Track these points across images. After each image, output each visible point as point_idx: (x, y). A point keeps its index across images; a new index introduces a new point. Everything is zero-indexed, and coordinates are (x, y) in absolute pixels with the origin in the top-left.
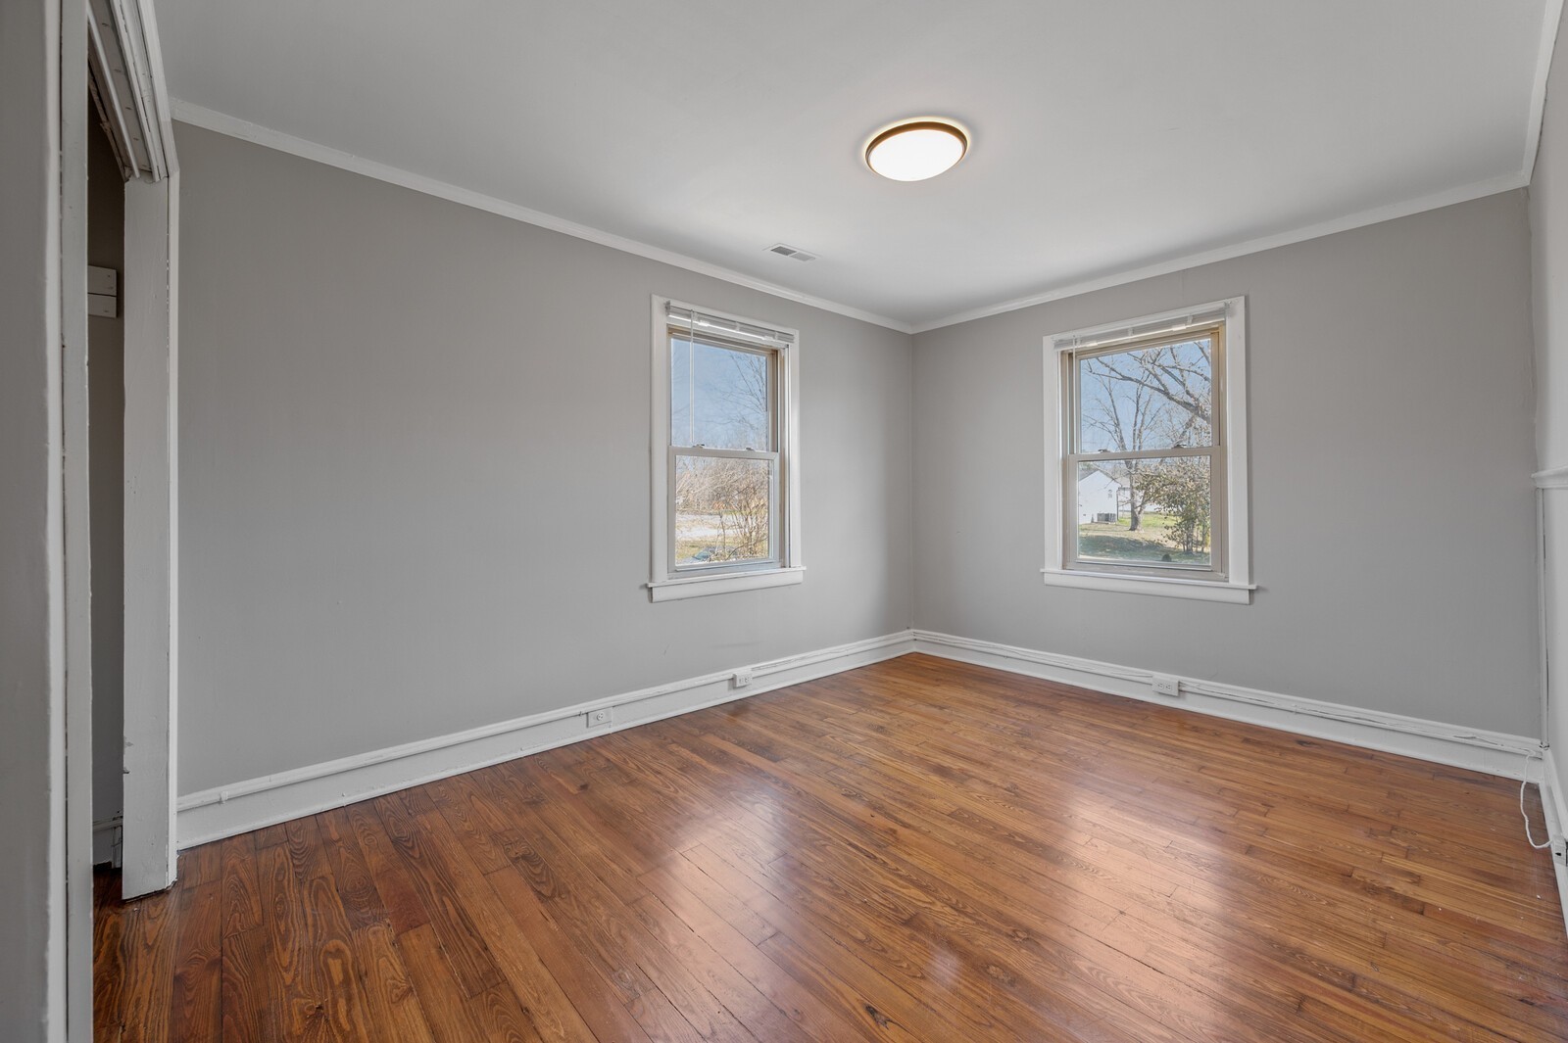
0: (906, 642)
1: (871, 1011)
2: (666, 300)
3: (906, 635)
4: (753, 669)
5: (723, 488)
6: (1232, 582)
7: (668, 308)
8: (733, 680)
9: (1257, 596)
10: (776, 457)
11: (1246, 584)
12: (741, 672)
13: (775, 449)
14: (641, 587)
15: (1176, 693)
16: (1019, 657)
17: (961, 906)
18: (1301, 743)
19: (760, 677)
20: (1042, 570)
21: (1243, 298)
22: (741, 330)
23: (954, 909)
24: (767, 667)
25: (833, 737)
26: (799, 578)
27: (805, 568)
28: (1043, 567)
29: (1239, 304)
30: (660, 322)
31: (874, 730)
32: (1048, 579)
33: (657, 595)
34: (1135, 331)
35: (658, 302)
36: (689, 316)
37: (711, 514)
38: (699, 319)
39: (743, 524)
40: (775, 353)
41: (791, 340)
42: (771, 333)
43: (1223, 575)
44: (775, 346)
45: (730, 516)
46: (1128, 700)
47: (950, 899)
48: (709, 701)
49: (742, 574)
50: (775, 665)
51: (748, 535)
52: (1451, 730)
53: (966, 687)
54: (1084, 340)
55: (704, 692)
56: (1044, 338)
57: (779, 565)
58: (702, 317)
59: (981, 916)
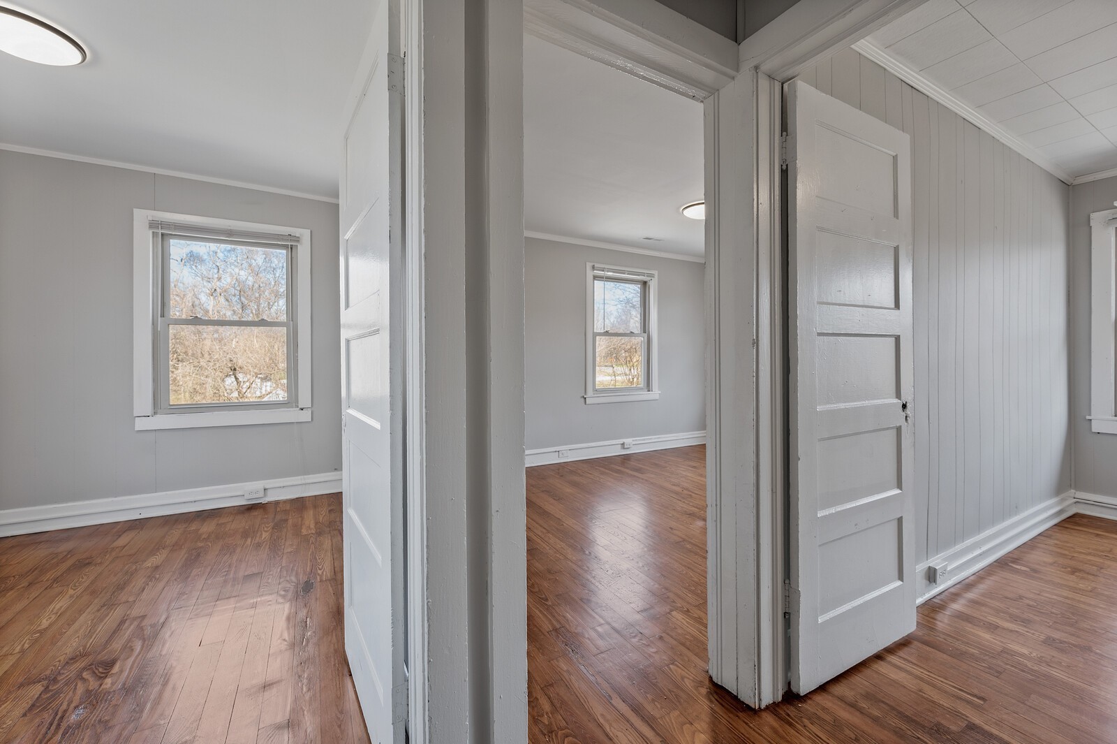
1: (671, 528)
2: (593, 264)
4: (633, 440)
5: (615, 349)
7: (593, 268)
8: (623, 444)
10: (646, 335)
12: (627, 441)
13: (645, 332)
14: (582, 397)
19: (638, 445)
22: (628, 274)
24: (639, 440)
26: (657, 397)
27: (660, 393)
30: (590, 274)
33: (589, 401)
35: (589, 265)
36: (603, 271)
37: (606, 366)
38: (608, 271)
39: (628, 372)
40: (645, 283)
41: (653, 277)
42: (643, 274)
44: (645, 280)
45: (619, 368)
49: (628, 393)
50: (644, 440)
51: (631, 380)
55: (609, 448)
58: (609, 270)
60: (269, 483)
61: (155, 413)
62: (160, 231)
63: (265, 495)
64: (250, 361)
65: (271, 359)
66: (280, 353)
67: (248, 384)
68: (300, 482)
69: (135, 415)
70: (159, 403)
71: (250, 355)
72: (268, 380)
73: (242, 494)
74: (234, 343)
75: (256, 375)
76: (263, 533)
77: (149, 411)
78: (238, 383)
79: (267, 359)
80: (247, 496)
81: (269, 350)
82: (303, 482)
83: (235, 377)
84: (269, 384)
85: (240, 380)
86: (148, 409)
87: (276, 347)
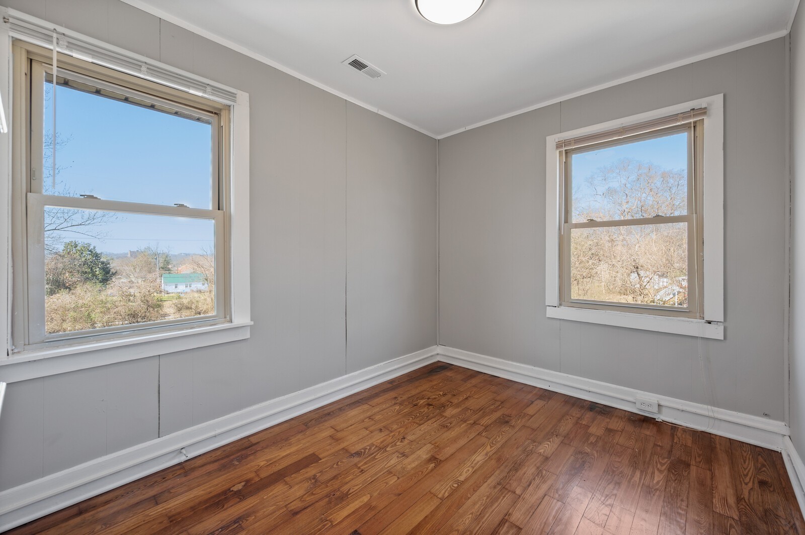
60: (666, 401)
61: (560, 305)
62: (564, 149)
63: (659, 411)
64: (649, 261)
65: (667, 260)
66: (675, 255)
67: (648, 279)
68: (706, 413)
69: (546, 305)
70: (564, 297)
71: (650, 257)
72: (665, 277)
73: (634, 401)
74: (637, 247)
75: (655, 272)
76: (656, 472)
77: (556, 303)
78: (640, 278)
79: (664, 260)
80: (638, 405)
81: (666, 253)
82: (711, 414)
83: (638, 273)
84: (665, 280)
85: (642, 275)
86: (555, 302)
87: (672, 249)
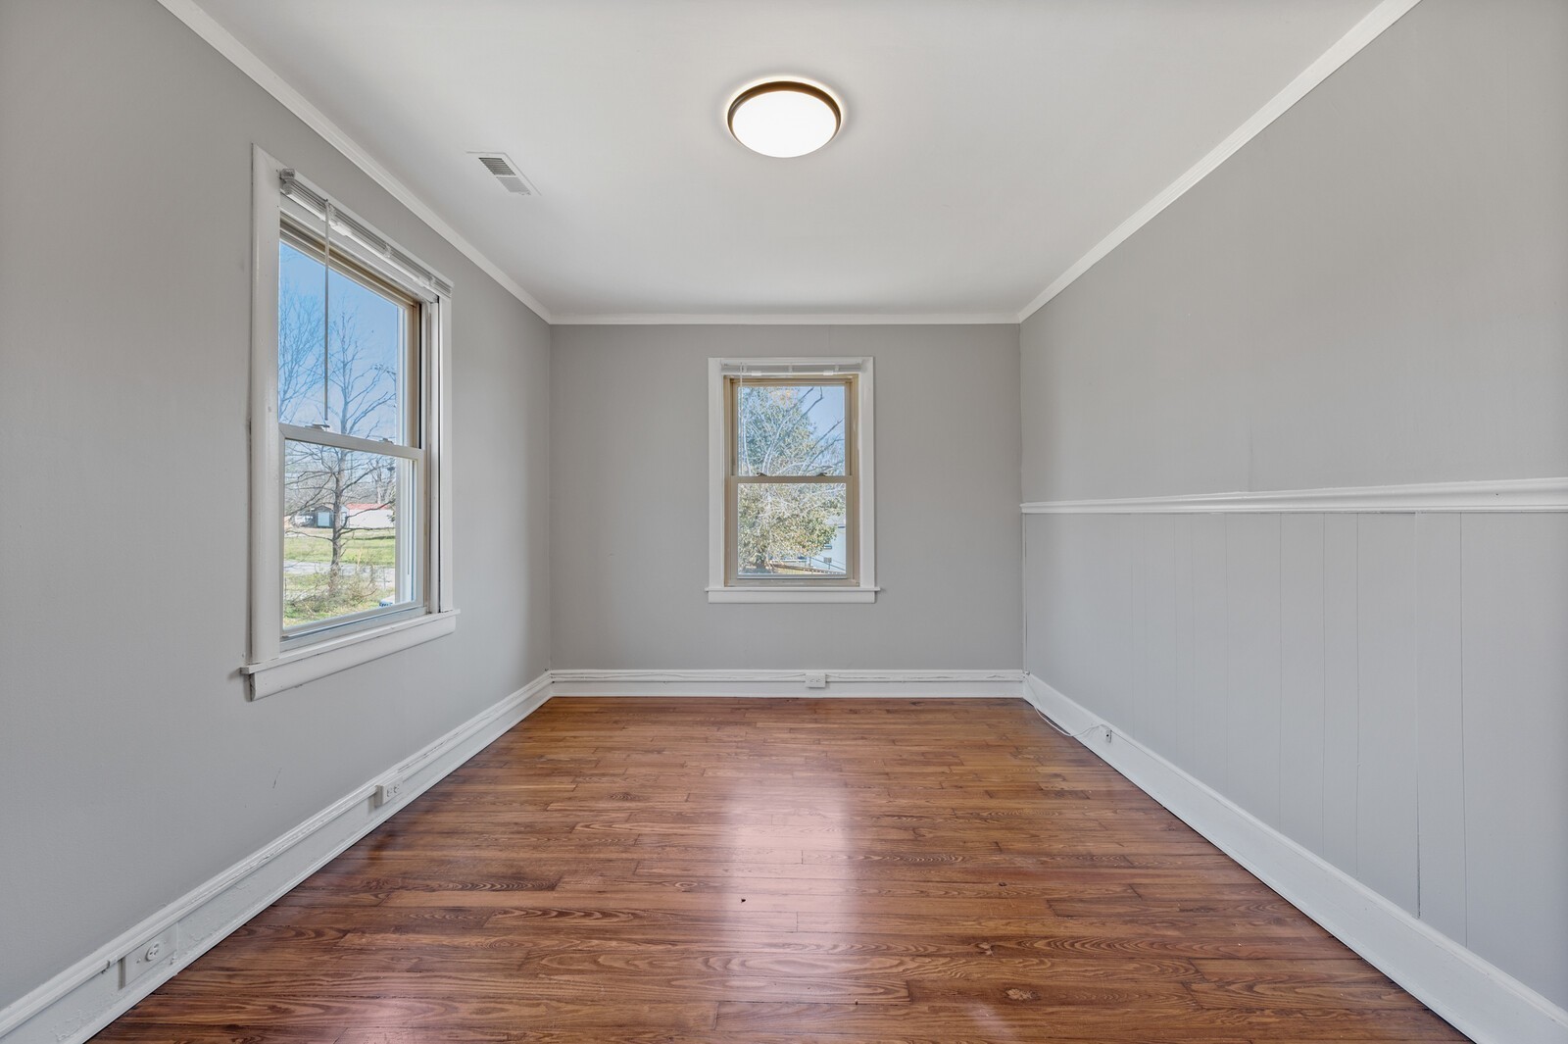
0: (546, 688)
2: (281, 166)
3: (545, 679)
4: (401, 770)
6: (863, 586)
7: (284, 180)
8: (378, 792)
9: (879, 595)
10: (421, 454)
11: (872, 587)
12: (386, 778)
14: (232, 676)
15: (823, 685)
16: (682, 679)
17: (922, 950)
18: (914, 704)
19: (411, 779)
20: (707, 589)
21: (872, 358)
22: (391, 258)
23: (925, 956)
24: (417, 761)
25: (587, 826)
26: (449, 623)
27: (458, 611)
28: (708, 586)
29: (870, 365)
31: (619, 800)
32: (712, 598)
33: (261, 686)
34: (796, 369)
35: (266, 165)
36: (322, 209)
38: (336, 220)
40: (419, 306)
41: (447, 294)
42: (427, 275)
43: (854, 581)
46: (787, 700)
47: (908, 950)
48: (343, 840)
50: (426, 755)
52: (984, 674)
53: (654, 723)
54: (750, 368)
56: (710, 359)
57: (423, 610)
58: (342, 217)
59: (944, 949)
